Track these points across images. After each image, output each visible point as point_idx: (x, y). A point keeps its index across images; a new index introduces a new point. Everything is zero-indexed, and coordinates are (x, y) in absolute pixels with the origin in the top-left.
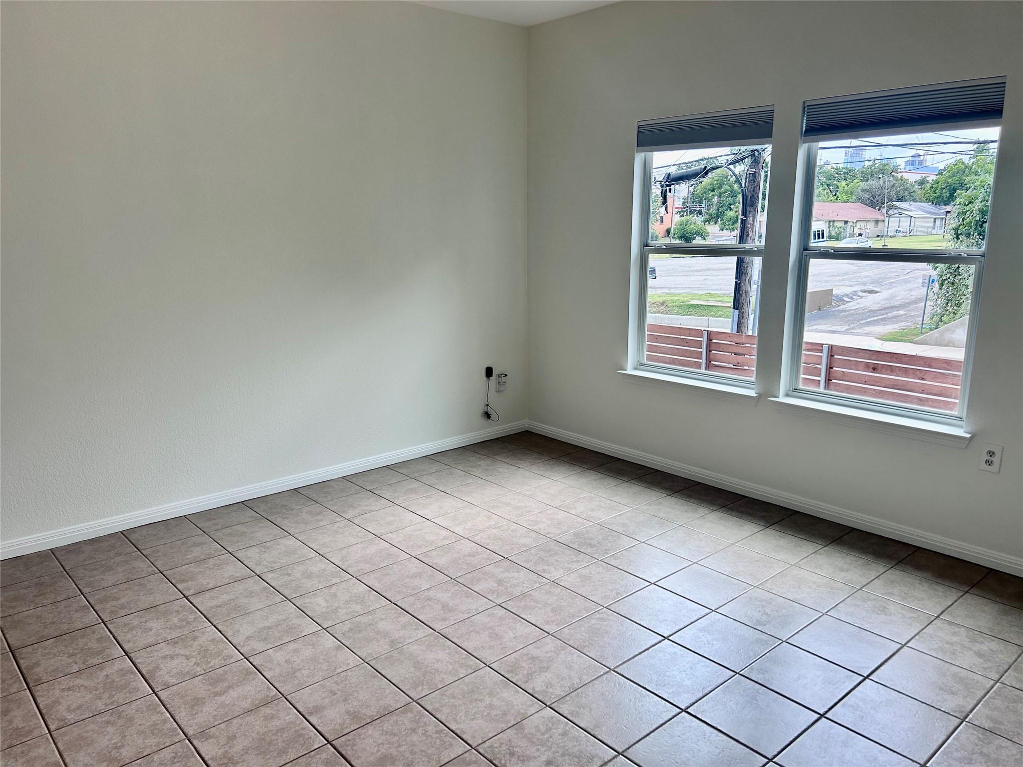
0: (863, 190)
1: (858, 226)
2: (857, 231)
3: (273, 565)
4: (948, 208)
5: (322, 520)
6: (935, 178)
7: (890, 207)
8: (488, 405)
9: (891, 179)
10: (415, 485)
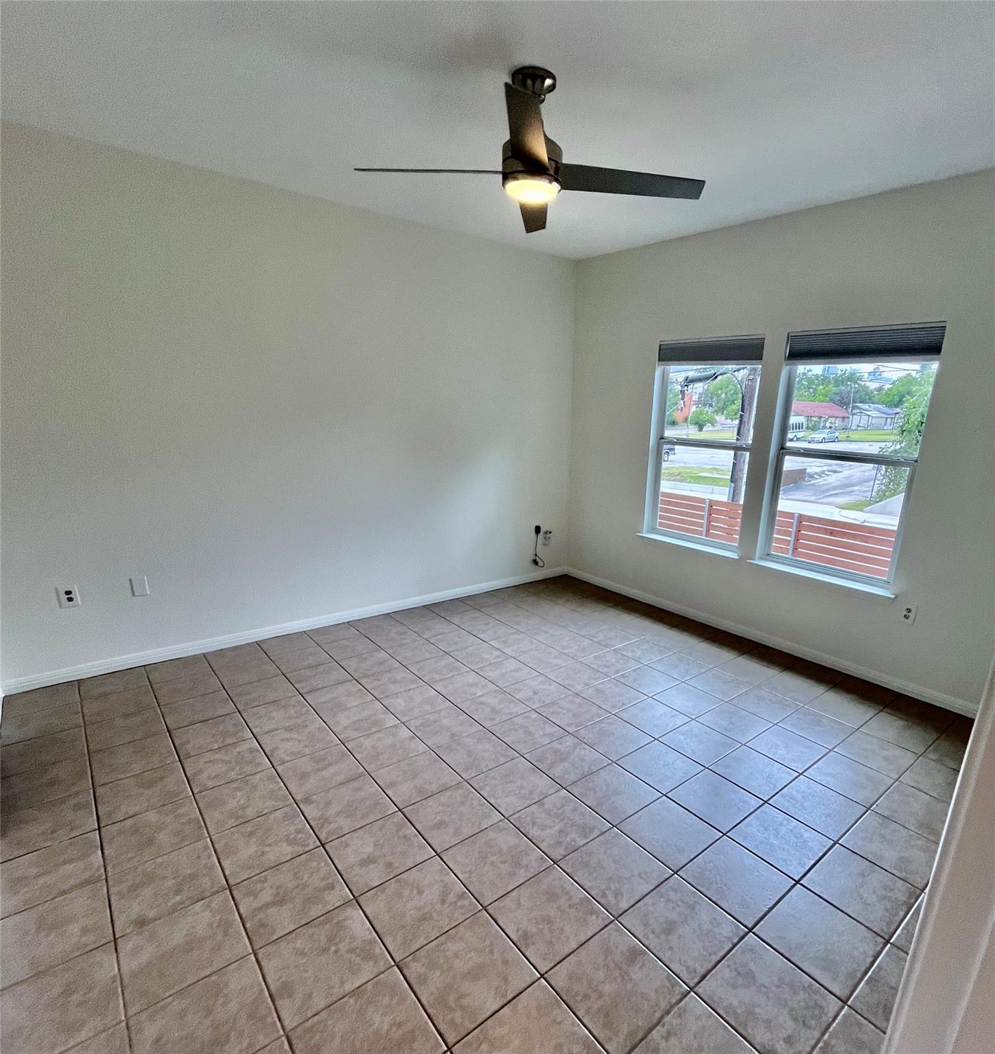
0: (835, 394)
1: (829, 421)
2: (828, 425)
3: (367, 672)
4: (898, 410)
5: (405, 639)
6: (890, 386)
7: (854, 408)
8: (536, 555)
9: (857, 386)
10: (478, 614)
